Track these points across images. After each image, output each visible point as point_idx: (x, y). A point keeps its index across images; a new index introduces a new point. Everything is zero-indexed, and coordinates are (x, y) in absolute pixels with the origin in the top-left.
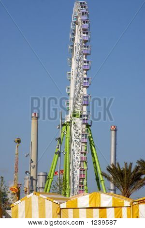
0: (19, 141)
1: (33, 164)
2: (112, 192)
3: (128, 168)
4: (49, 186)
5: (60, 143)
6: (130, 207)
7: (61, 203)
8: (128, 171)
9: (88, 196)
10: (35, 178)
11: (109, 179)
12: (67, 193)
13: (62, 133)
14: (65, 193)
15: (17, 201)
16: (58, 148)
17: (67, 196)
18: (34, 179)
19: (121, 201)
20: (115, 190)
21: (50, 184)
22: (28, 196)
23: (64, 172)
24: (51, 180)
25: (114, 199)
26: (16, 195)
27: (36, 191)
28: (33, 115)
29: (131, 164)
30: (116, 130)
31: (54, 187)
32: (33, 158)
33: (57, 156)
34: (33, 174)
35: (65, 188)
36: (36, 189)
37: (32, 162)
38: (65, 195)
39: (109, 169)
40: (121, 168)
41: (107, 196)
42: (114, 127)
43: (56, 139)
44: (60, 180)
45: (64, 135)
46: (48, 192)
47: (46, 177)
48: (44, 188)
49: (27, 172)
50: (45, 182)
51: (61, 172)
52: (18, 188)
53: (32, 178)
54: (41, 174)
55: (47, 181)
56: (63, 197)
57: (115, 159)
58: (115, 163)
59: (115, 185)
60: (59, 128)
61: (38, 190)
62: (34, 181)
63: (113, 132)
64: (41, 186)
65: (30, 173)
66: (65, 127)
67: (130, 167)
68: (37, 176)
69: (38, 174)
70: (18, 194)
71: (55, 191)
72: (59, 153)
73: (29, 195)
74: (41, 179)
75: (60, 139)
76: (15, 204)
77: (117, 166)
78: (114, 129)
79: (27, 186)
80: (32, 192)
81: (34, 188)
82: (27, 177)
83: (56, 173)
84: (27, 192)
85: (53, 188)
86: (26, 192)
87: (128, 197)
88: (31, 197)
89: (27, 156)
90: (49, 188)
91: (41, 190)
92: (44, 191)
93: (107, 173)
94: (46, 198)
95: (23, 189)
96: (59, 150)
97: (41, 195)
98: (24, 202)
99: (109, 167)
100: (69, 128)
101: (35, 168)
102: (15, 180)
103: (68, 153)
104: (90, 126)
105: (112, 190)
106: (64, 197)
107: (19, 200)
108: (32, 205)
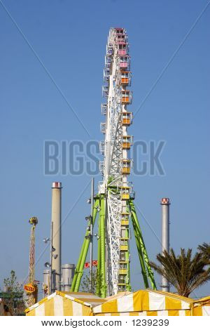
0: (35, 222)
1: (55, 253)
2: (164, 290)
3: (186, 256)
4: (78, 282)
5: (92, 222)
6: (190, 310)
7: (94, 306)
8: (186, 260)
9: (131, 295)
10: (57, 271)
11: (160, 272)
12: (103, 292)
13: (95, 210)
14: (100, 292)
15: (33, 304)
16: (89, 230)
17: (103, 296)
18: (57, 274)
19: (177, 302)
20: (168, 287)
21: (78, 280)
22: (49, 297)
23: (98, 264)
24: (80, 275)
25: (167, 300)
26: (32, 296)
27: (60, 290)
28: (54, 185)
29: (190, 251)
30: (168, 205)
31: (85, 284)
32: (55, 244)
33: (88, 241)
34: (55, 266)
35: (100, 285)
36: (60, 288)
37: (54, 249)
38: (100, 294)
39: (160, 258)
40: (176, 256)
41: (158, 296)
42: (166, 200)
43: (87, 218)
44: (92, 274)
45: (97, 212)
46: (76, 291)
47: (74, 271)
48: (70, 286)
49: (47, 264)
50: (72, 277)
51: (94, 263)
52: (35, 286)
53: (53, 272)
54: (67, 266)
55: (75, 276)
56: (96, 297)
57: (168, 244)
58: (168, 249)
59: (168, 280)
60: (90, 202)
61: (62, 289)
62: (57, 277)
63: (164, 207)
64: (66, 283)
65: (51, 266)
66: (98, 201)
67: (189, 255)
68: (60, 269)
69: (63, 266)
70: (35, 294)
71: (86, 290)
72: (90, 237)
73: (51, 296)
74: (66, 274)
75: (92, 218)
76: (30, 308)
77: (170, 254)
78: (166, 203)
79: (47, 284)
80: (54, 292)
81: (57, 286)
82: (47, 271)
83: (87, 265)
84: (48, 292)
85: (84, 286)
86: (46, 291)
87: (187, 296)
88: (53, 298)
89: (46, 242)
90: (77, 285)
91: (67, 289)
92: (71, 290)
93: (158, 263)
94: (73, 299)
95: (41, 288)
96: (90, 232)
97: (66, 296)
98: (43, 305)
99: (160, 255)
100: (104, 202)
101: (58, 258)
102: (30, 275)
103: (102, 237)
104: (133, 199)
105: (164, 287)
106: (99, 298)
107: (36, 302)
108: (55, 310)
